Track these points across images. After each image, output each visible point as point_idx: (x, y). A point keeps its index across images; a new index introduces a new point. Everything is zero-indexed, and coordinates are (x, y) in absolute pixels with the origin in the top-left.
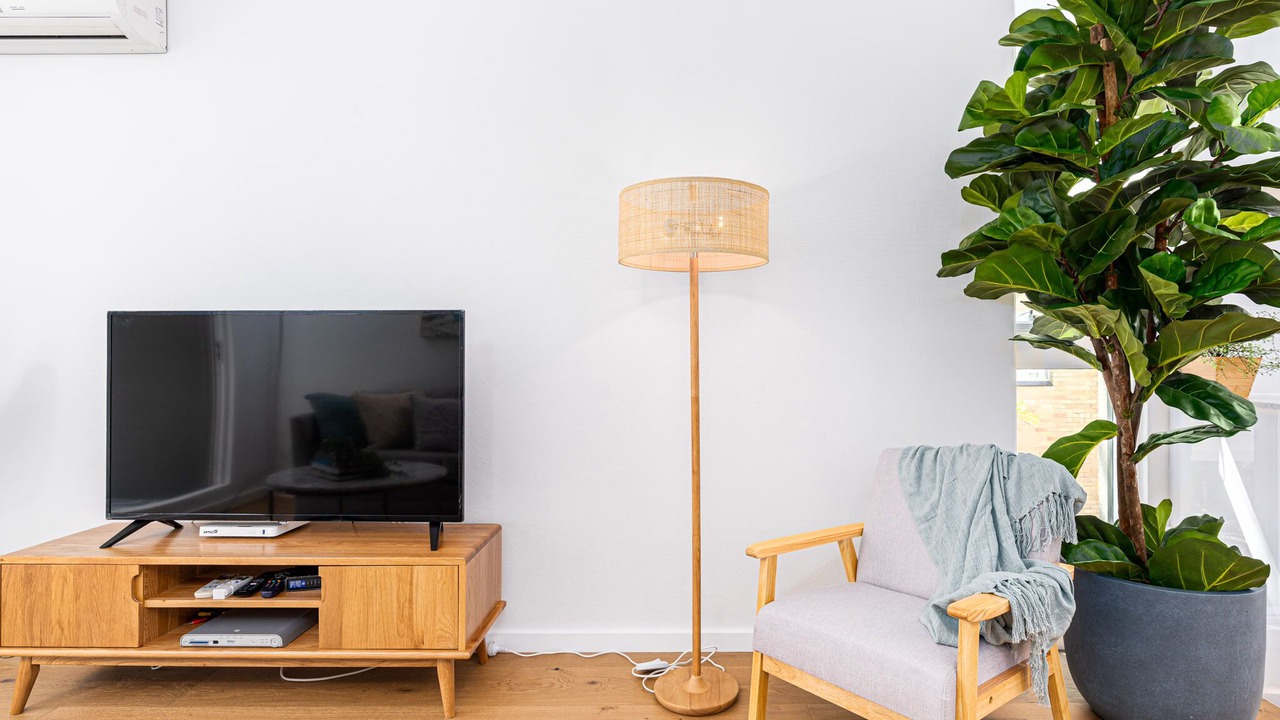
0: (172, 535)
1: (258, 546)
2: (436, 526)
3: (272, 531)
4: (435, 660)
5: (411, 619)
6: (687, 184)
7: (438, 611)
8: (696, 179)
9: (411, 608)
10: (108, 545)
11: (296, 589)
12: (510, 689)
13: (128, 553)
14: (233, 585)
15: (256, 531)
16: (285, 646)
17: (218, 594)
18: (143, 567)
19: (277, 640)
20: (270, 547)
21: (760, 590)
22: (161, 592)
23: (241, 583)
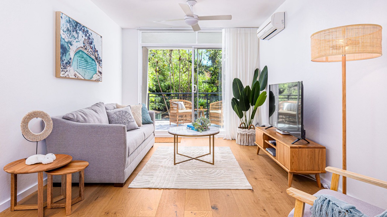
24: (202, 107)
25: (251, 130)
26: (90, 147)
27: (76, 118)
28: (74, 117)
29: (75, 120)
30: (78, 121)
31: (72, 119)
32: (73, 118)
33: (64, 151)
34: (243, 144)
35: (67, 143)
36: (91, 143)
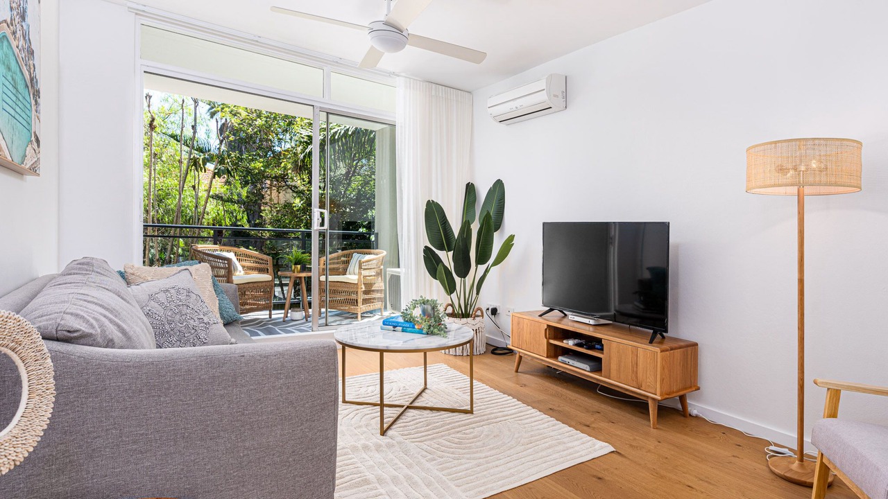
0: (564, 317)
1: (587, 328)
2: (655, 333)
3: (592, 322)
4: (648, 397)
5: (637, 373)
6: (773, 145)
7: (648, 373)
8: (779, 142)
9: (637, 368)
10: (541, 316)
11: (598, 349)
12: (691, 431)
13: (545, 319)
14: (576, 341)
15: (586, 321)
16: (591, 371)
17: (570, 344)
18: (548, 325)
19: (588, 369)
20: (591, 329)
21: (825, 410)
22: (555, 338)
23: (579, 341)
24: (299, 266)
25: (478, 319)
26: (202, 439)
27: (99, 330)
28: (93, 327)
29: (99, 340)
30: (110, 344)
31: (89, 335)
32: (91, 331)
33: (64, 485)
34: (463, 352)
35: (80, 447)
36: (207, 426)
